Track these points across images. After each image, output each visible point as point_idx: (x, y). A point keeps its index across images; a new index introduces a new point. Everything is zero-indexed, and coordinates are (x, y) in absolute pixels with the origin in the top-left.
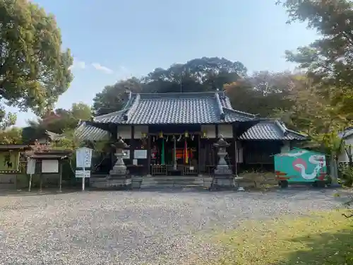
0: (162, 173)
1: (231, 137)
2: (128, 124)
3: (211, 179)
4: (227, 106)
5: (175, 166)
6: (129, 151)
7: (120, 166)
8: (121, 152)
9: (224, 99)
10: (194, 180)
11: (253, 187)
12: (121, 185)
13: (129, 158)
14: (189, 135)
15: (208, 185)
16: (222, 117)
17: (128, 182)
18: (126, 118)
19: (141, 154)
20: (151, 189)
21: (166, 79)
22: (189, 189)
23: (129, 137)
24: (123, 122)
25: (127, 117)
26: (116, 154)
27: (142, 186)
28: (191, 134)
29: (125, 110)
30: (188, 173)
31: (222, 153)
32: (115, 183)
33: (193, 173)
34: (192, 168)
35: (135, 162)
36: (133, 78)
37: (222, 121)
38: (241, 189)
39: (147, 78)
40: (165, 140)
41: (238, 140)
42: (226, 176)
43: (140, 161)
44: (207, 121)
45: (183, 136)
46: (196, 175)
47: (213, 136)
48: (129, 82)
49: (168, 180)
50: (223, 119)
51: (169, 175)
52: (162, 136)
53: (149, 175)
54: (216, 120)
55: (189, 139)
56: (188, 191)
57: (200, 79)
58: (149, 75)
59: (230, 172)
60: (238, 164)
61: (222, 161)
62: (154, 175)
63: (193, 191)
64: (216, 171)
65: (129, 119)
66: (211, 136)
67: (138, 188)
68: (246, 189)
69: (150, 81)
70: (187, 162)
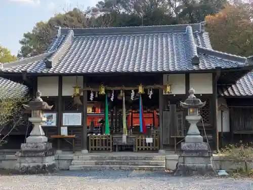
0: (104, 147)
1: (211, 92)
2: (53, 75)
3: (176, 156)
4: (204, 45)
5: (124, 137)
6: (54, 115)
7: (38, 137)
8: (39, 116)
9: (201, 34)
10: (151, 159)
11: (241, 170)
12: (38, 166)
13: (54, 124)
14: (146, 90)
15: (173, 165)
16: (196, 61)
17: (49, 161)
18: (49, 65)
19: (73, 119)
20: (84, 172)
21: (122, 11)
22: (143, 172)
23: (55, 93)
24: (45, 71)
25: (50, 63)
26: (30, 119)
27: (71, 168)
28: (148, 87)
29: (49, 52)
30: (144, 147)
31: (194, 117)
32: (29, 163)
33: (151, 147)
34: (149, 140)
35: (64, 132)
36: (75, 9)
37: (195, 68)
38: (223, 172)
39: (95, 10)
40: (109, 99)
41: (220, 96)
42: (200, 153)
43: (71, 129)
44: (171, 69)
45: (136, 91)
46: (156, 151)
47: (182, 91)
48: (68, 16)
49: (113, 158)
50: (197, 64)
51: (114, 150)
52: (103, 92)
53: (85, 151)
54: (185, 67)
55: (145, 96)
56: (141, 176)
57: (172, 10)
58: (97, 5)
59: (205, 146)
60: (220, 133)
61: (193, 129)
62: (92, 151)
63: (148, 176)
64: (184, 145)
65: (53, 66)
66: (179, 90)
67: (66, 171)
68: (231, 173)
69: (101, 14)
70: (141, 131)
